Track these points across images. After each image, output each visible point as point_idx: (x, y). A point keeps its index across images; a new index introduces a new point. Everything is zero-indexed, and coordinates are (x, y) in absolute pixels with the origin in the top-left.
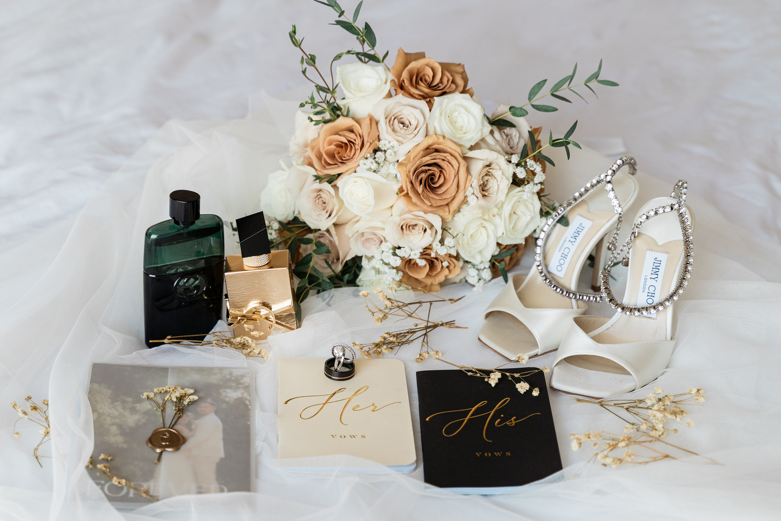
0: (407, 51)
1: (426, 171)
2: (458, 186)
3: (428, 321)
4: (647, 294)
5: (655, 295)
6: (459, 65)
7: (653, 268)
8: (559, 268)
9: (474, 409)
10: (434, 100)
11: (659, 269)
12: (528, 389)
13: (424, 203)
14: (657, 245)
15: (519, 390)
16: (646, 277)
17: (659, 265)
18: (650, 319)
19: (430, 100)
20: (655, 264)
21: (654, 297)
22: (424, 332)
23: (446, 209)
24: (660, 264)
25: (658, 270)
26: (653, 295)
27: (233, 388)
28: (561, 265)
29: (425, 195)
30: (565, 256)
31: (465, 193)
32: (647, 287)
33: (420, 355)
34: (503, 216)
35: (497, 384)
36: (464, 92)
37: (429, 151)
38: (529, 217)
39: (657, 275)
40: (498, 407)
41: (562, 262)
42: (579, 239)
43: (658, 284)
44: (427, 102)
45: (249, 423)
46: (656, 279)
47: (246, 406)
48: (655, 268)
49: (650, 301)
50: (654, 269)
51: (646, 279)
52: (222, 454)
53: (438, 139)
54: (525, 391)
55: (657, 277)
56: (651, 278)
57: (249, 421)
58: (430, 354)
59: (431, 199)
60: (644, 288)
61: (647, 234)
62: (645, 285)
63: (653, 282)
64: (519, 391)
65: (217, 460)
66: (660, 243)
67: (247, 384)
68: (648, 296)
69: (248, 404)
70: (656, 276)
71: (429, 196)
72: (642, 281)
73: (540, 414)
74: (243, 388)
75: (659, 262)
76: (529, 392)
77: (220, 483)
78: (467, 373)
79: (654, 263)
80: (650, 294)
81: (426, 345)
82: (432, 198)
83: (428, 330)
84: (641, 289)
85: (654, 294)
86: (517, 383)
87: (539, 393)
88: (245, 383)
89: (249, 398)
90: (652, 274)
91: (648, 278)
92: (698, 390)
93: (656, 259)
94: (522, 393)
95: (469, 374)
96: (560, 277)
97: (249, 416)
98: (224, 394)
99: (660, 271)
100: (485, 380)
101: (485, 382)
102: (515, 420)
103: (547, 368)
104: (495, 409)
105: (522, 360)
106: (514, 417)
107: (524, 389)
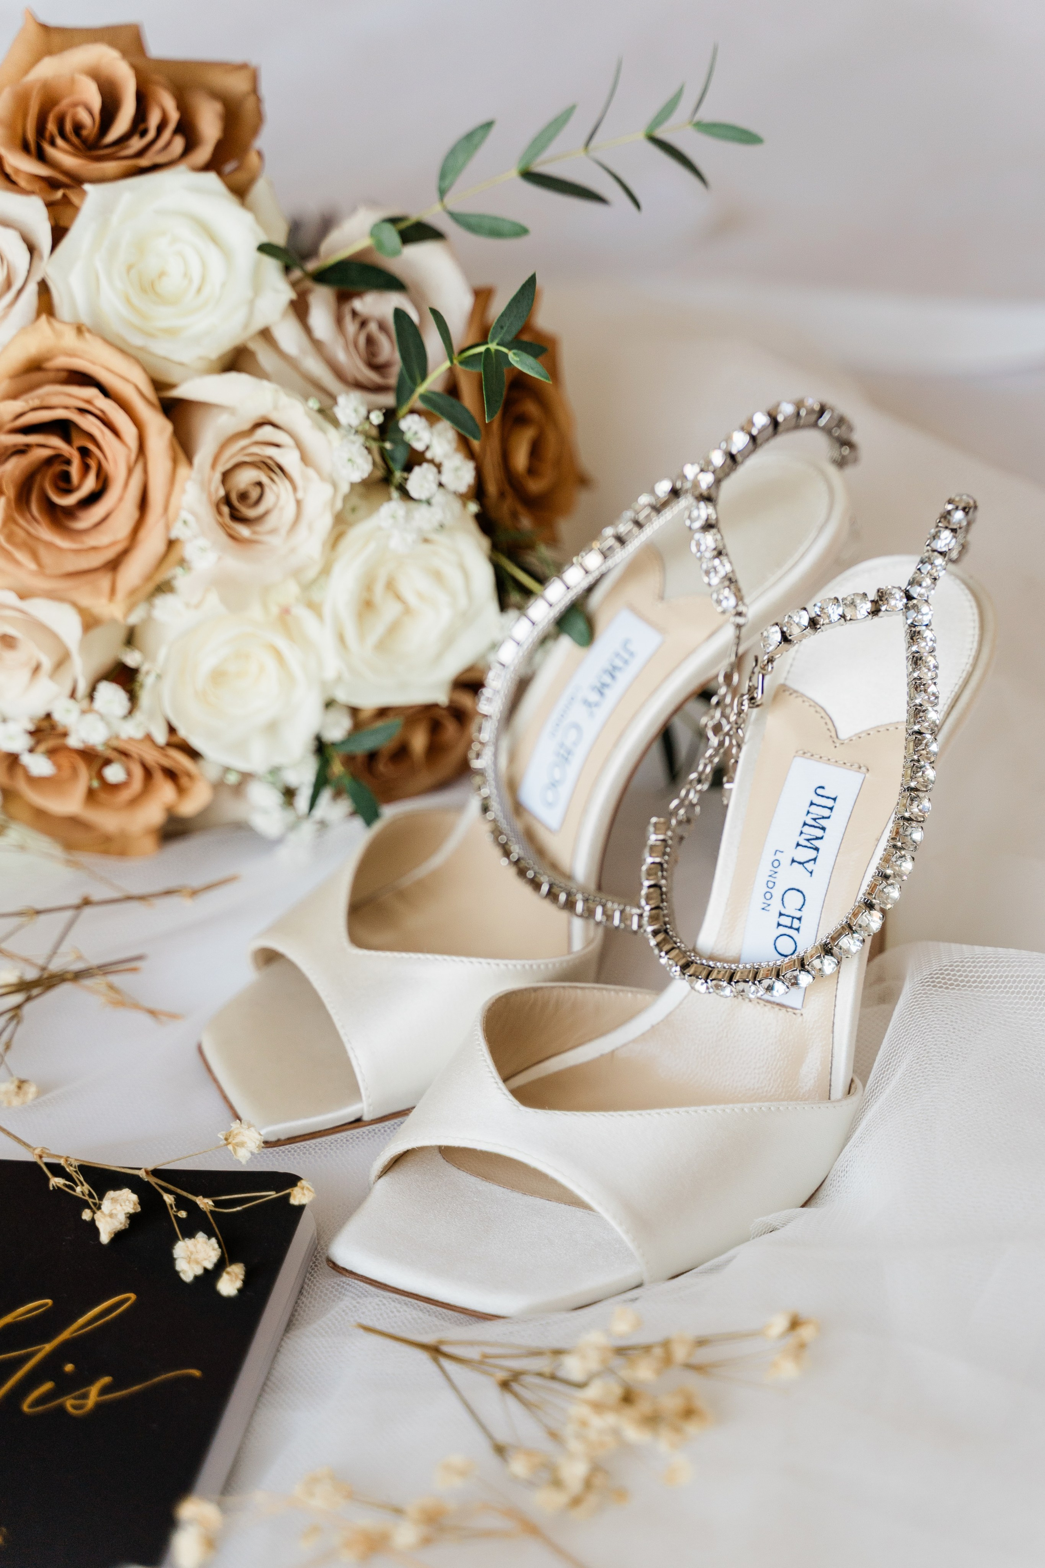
0: (53, 20)
1: (22, 450)
2: (143, 503)
4: (775, 919)
5: (803, 925)
6: (243, 67)
7: (805, 824)
8: (550, 796)
10: (84, 193)
11: (823, 829)
12: (210, 1267)
13: (17, 563)
14: (835, 736)
15: (180, 1266)
16: (779, 856)
17: (826, 812)
18: (784, 1010)
19: (64, 196)
20: (813, 809)
21: (798, 930)
23: (104, 581)
24: (831, 809)
25: (819, 833)
26: (796, 924)
28: (554, 785)
29: (21, 534)
30: (565, 756)
31: (168, 528)
32: (777, 892)
34: (327, 611)
35: (119, 1237)
36: (213, 165)
37: (37, 376)
38: (446, 614)
39: (817, 849)
40: (76, 1331)
41: (557, 774)
42: (613, 695)
43: (814, 888)
44: (49, 205)
46: (810, 866)
48: (813, 823)
49: (786, 946)
50: (806, 829)
51: (776, 864)
53: (58, 335)
54: (200, 1271)
55: (815, 860)
56: (793, 861)
59: (42, 552)
60: (768, 895)
61: (810, 694)
62: (771, 884)
63: (795, 876)
64: (176, 1269)
66: (845, 733)
68: (779, 925)
70: (812, 854)
71: (37, 539)
72: (765, 869)
73: (196, 1373)
75: (830, 803)
76: (210, 1276)
78: (49, 1175)
79: (812, 804)
80: (786, 921)
82: (49, 545)
84: (758, 900)
85: (799, 919)
86: (184, 1239)
87: (239, 1284)
90: (798, 845)
91: (785, 860)
92: (795, 1324)
93: (820, 791)
94: (184, 1279)
95: (56, 1182)
96: (548, 829)
99: (826, 835)
100: (86, 1215)
101: (85, 1220)
102: (104, 1391)
103: (308, 1188)
104: (66, 1335)
105: (236, 1147)
106: (106, 1380)
107: (197, 1263)
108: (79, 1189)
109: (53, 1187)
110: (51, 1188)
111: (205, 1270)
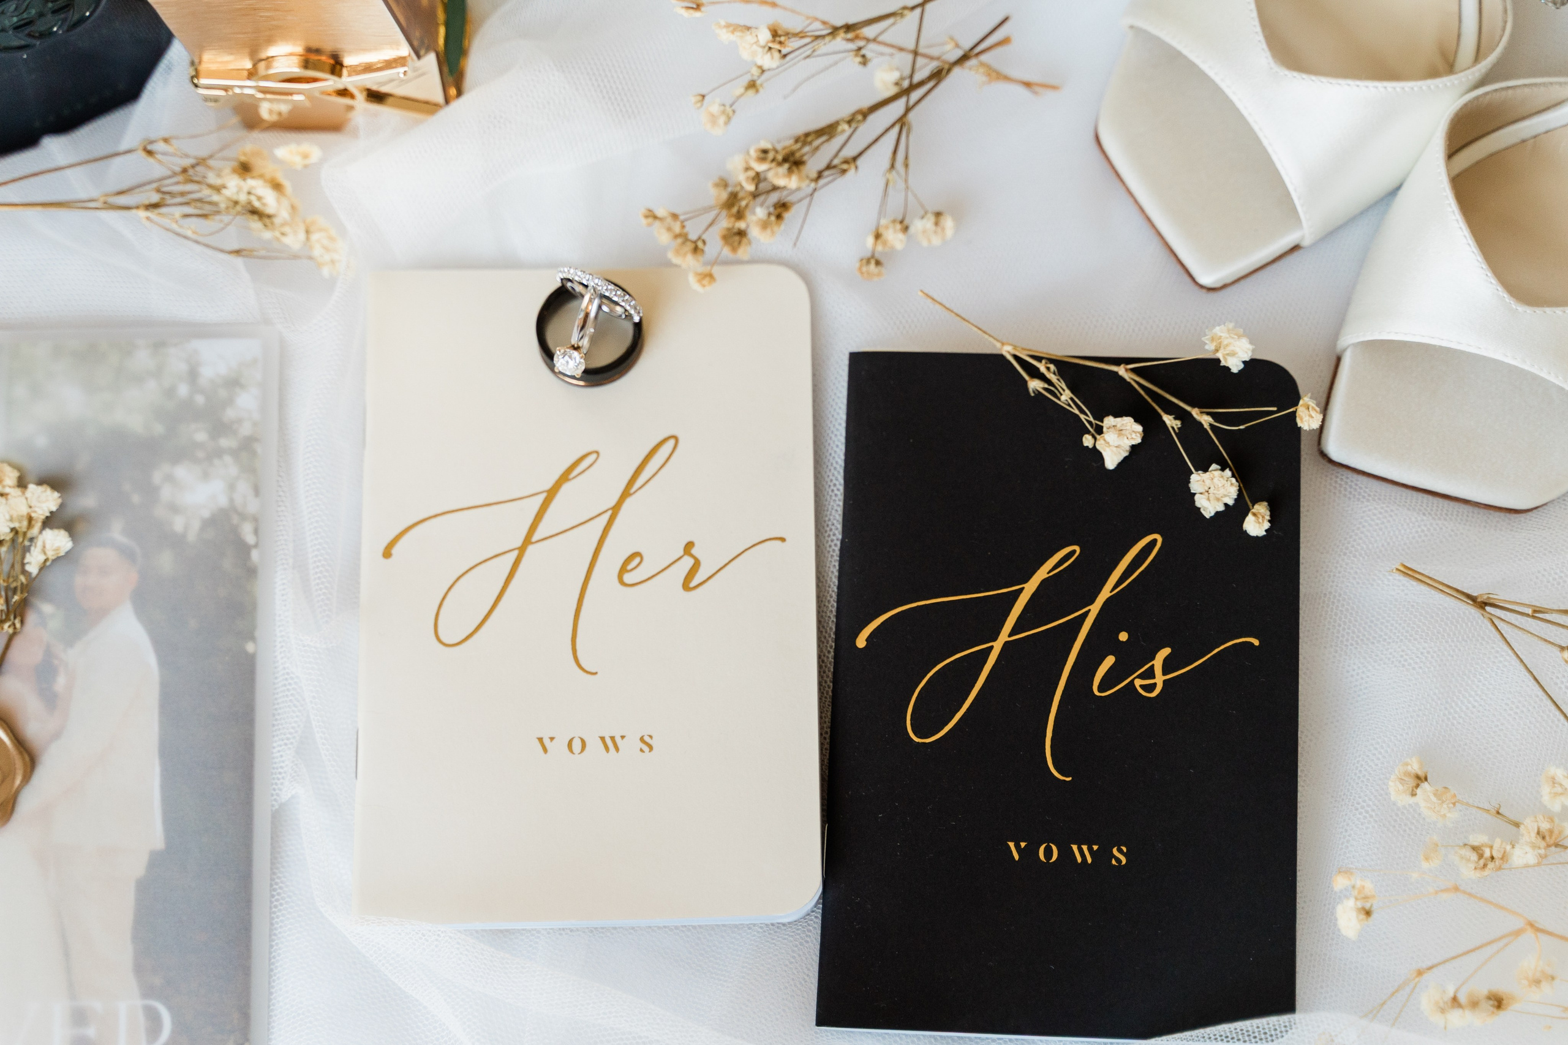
3: (916, 53)
9: (1030, 588)
12: (1231, 502)
15: (1200, 502)
22: (898, 108)
27: (200, 454)
33: (878, 236)
40: (1117, 589)
45: (250, 647)
47: (243, 550)
52: (156, 838)
54: (1221, 508)
57: (252, 638)
58: (912, 230)
64: (1198, 504)
65: (137, 867)
67: (246, 430)
69: (250, 539)
73: (1256, 642)
74: (235, 453)
76: (1236, 513)
77: (148, 991)
78: (1027, 379)
81: (902, 185)
83: (915, 95)
86: (1197, 470)
87: (1267, 525)
88: (240, 421)
89: (253, 506)
94: (1208, 517)
95: (1035, 385)
97: (254, 606)
98: (166, 493)
100: (1087, 441)
101: (1087, 447)
102: (1167, 668)
103: (1313, 408)
104: (1105, 593)
105: (1227, 357)
106: (1165, 652)
107: (1218, 500)
108: (1063, 398)
109: (1034, 392)
110: (1032, 395)
111: (1226, 505)
